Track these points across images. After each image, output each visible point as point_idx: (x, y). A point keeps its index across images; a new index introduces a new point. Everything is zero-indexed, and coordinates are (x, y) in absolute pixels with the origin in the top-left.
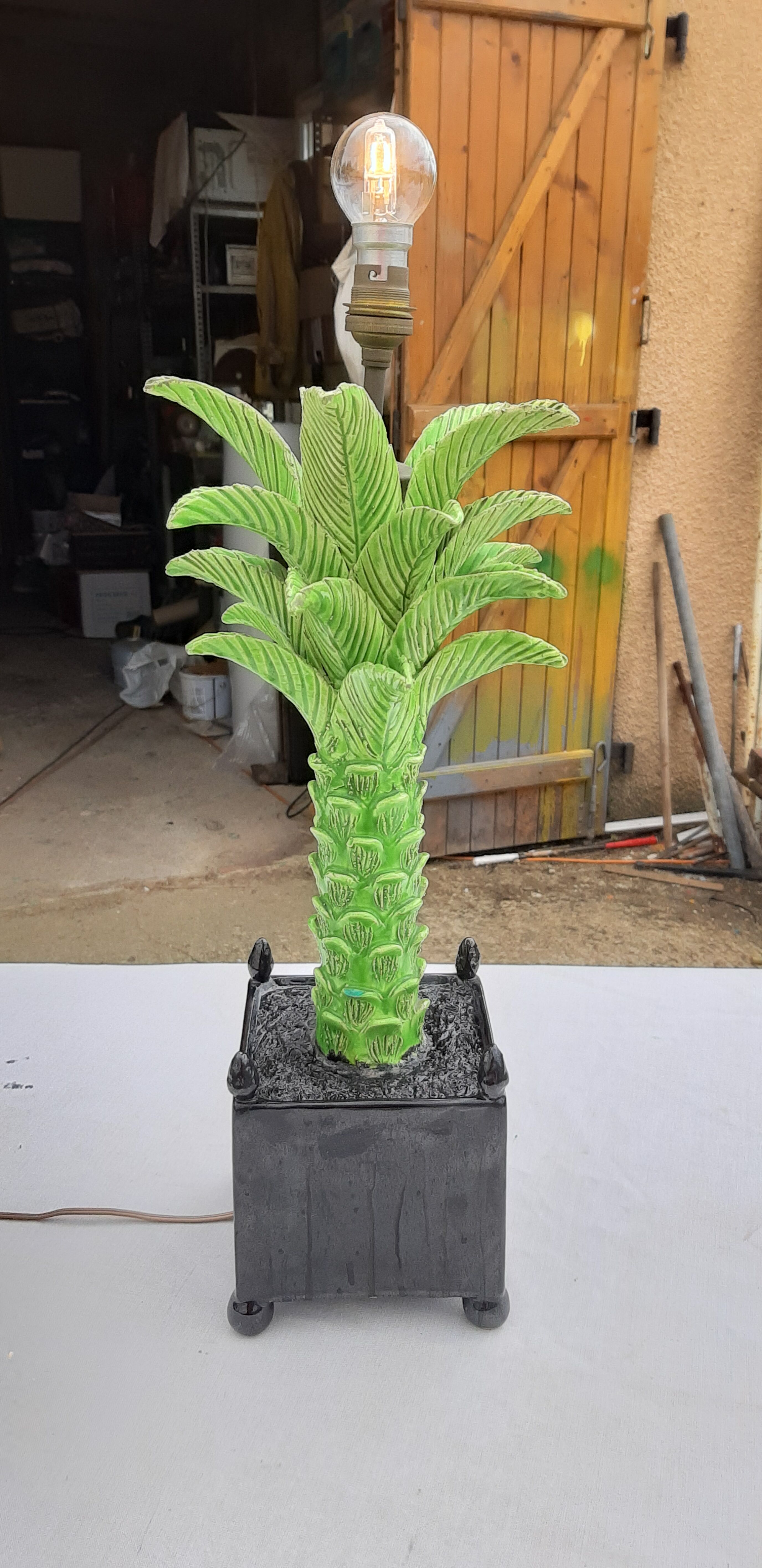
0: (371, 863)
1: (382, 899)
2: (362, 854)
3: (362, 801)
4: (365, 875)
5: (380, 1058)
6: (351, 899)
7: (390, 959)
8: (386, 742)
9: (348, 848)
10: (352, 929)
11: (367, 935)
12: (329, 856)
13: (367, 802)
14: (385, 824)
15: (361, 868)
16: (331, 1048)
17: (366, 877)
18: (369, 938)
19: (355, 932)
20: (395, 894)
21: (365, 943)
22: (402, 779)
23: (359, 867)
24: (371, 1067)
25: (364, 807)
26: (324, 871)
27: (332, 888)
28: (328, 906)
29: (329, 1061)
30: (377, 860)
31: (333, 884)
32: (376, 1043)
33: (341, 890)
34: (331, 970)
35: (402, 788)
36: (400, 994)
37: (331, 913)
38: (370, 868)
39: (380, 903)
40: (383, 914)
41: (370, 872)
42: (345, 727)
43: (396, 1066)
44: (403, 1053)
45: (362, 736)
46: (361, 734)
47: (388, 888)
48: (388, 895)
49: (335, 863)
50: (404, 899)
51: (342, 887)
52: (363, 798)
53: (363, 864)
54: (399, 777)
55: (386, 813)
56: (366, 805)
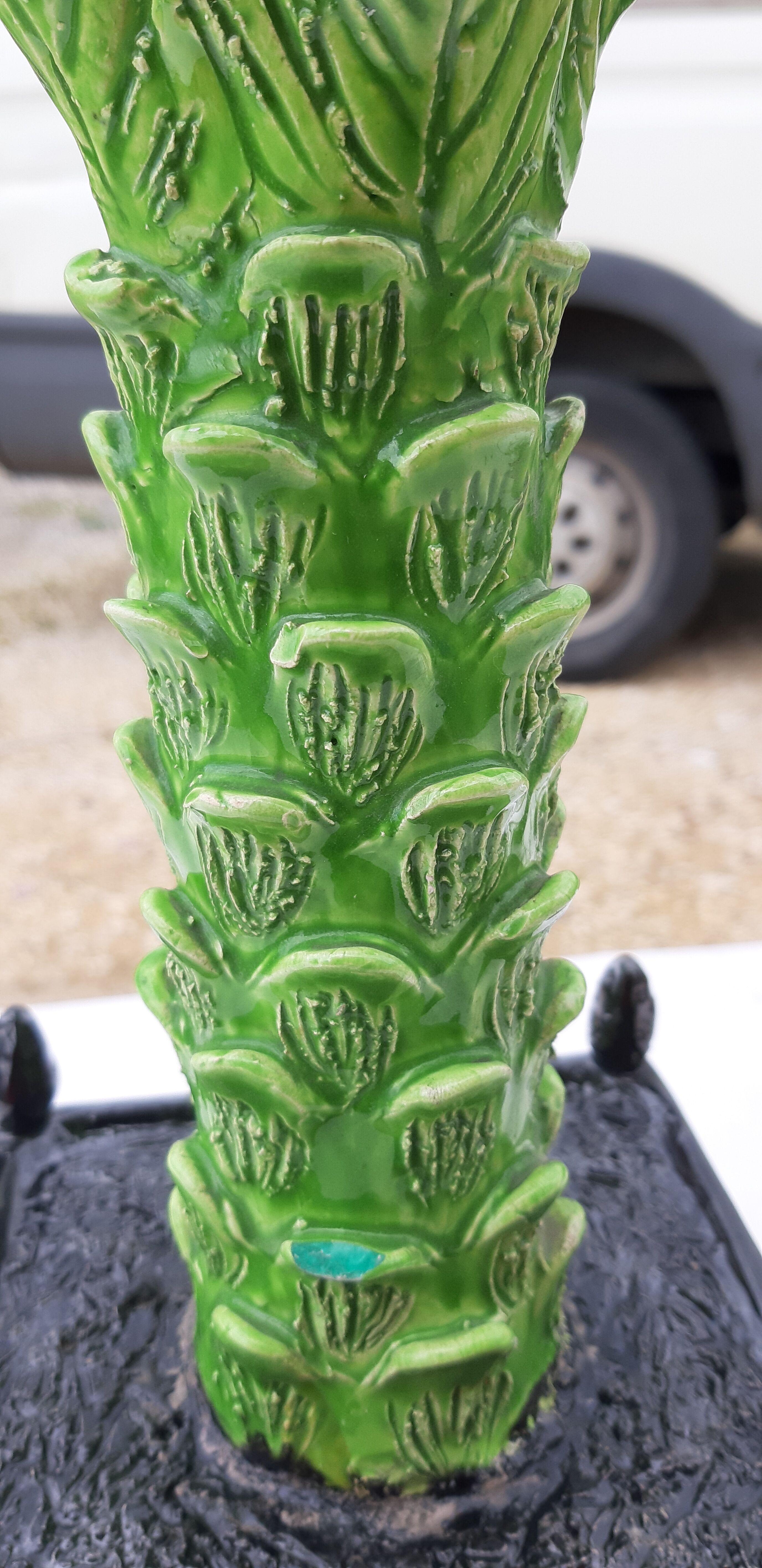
0: (384, 739)
1: (430, 889)
2: (341, 700)
3: (329, 443)
4: (356, 790)
5: (435, 1460)
6: (298, 897)
7: (469, 1118)
8: (442, 110)
9: (277, 675)
10: (312, 1015)
11: (376, 1035)
12: (194, 721)
13: (355, 450)
14: (435, 552)
15: (337, 760)
16: (254, 1427)
17: (361, 798)
18: (385, 1045)
19: (324, 1027)
20: (482, 864)
21: (365, 1067)
22: (505, 340)
23: (329, 759)
24: (408, 1492)
25: (341, 470)
26: (178, 788)
27: (216, 856)
28: (207, 928)
29: (246, 1466)
30: (406, 719)
31: (221, 839)
32: (419, 1414)
33: (258, 864)
34: (232, 1164)
35: (504, 386)
36: (505, 1235)
37: (219, 951)
38: (378, 757)
39: (422, 905)
40: (437, 946)
41: (379, 776)
42: (229, 29)
43: (493, 1473)
44: (513, 1417)
45: (318, 80)
46: (313, 64)
47: (458, 843)
48: (456, 870)
49: (222, 750)
50: (511, 876)
51: (257, 847)
52: (334, 429)
53: (347, 738)
54: (494, 330)
55: (445, 498)
56: (346, 460)
